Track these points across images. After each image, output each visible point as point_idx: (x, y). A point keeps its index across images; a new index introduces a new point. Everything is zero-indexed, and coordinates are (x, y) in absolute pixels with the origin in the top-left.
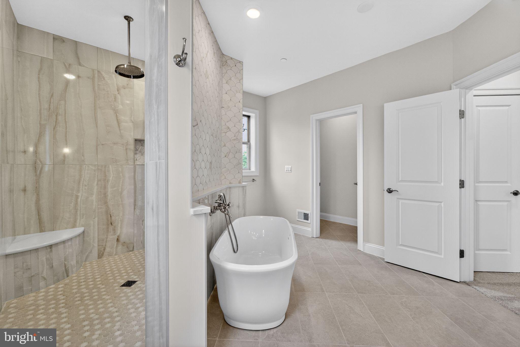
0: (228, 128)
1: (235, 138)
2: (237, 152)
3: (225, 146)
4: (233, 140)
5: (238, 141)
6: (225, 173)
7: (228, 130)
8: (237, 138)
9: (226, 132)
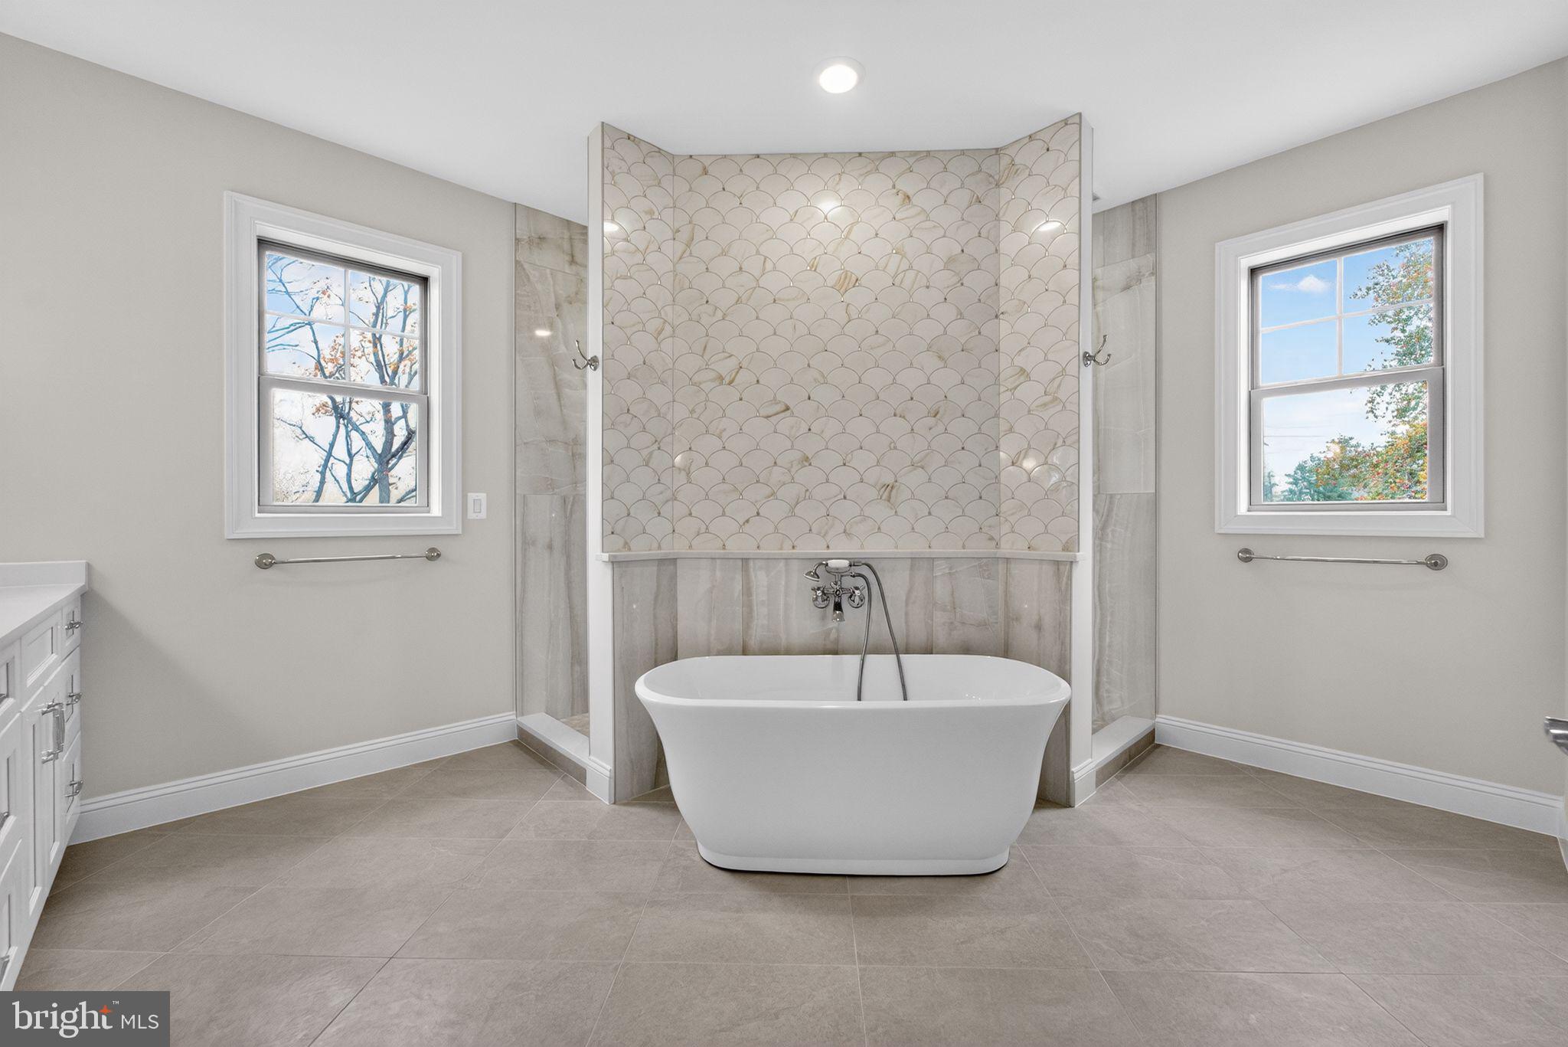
0: (1022, 371)
1: (1048, 398)
2: (1056, 444)
3: (1011, 430)
4: (1037, 407)
5: (1060, 407)
6: (1012, 514)
7: (1022, 379)
8: (1056, 399)
9: (1015, 388)
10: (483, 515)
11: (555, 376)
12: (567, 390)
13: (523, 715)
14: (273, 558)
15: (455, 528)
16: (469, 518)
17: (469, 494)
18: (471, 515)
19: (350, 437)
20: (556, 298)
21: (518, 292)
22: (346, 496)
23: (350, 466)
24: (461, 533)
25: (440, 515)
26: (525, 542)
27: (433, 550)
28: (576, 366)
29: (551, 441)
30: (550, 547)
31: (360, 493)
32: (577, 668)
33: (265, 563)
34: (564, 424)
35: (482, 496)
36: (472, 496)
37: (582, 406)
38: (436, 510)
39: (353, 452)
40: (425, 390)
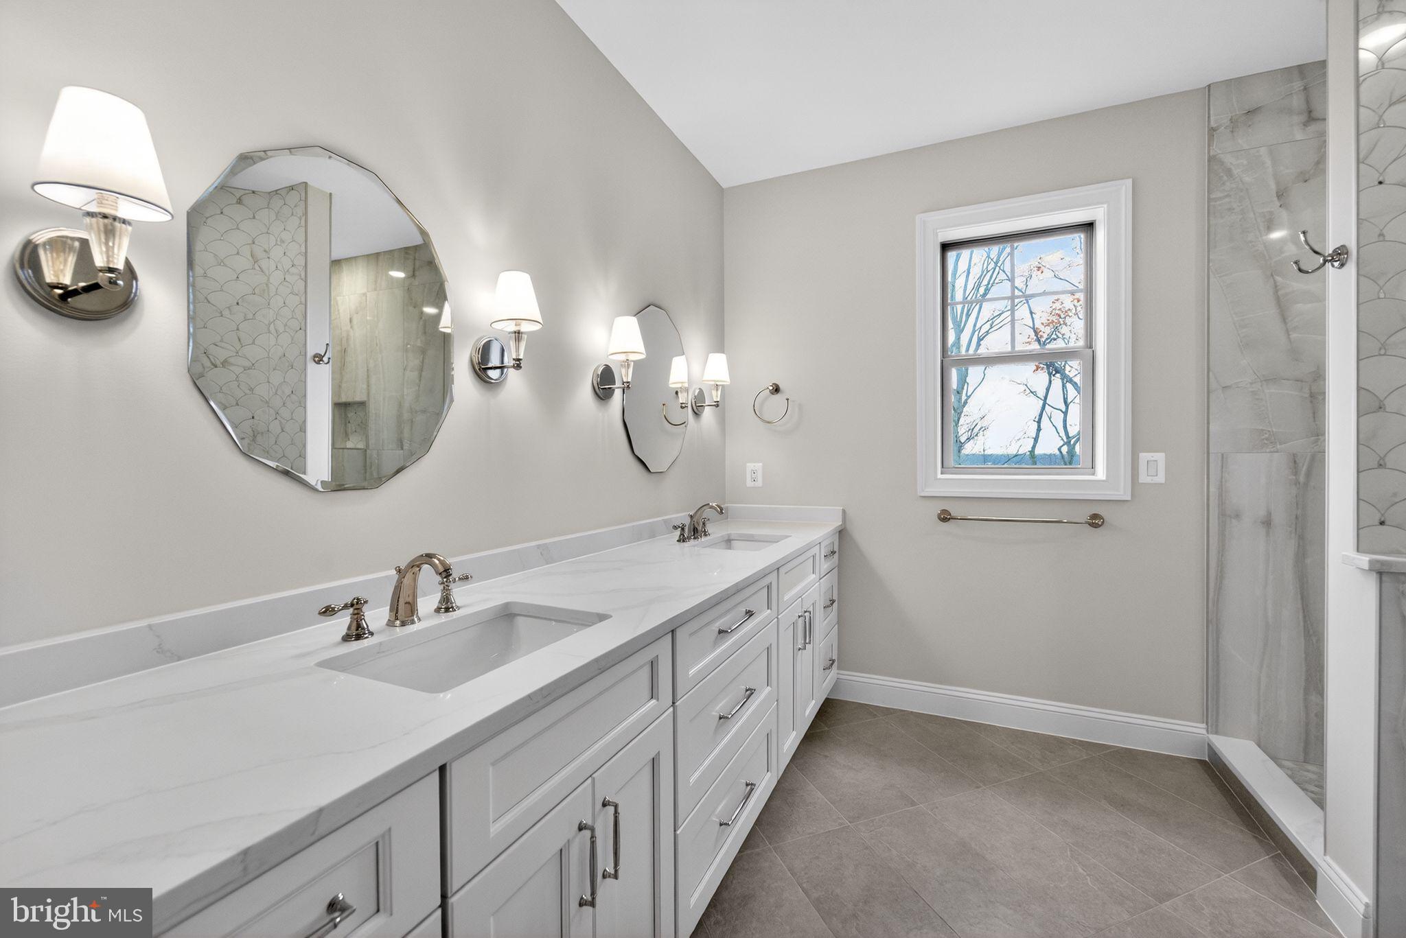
10: (1161, 478)
11: (1276, 288)
12: (1299, 306)
13: (1217, 733)
14: (950, 515)
15: (1123, 492)
16: (1140, 481)
17: (1140, 454)
18: (1143, 478)
19: (1066, 388)
20: (1278, 184)
21: (1213, 196)
22: (1062, 439)
23: (1065, 413)
24: (1129, 499)
25: (1104, 478)
26: (1223, 514)
27: (1095, 516)
28: (1300, 270)
29: (1271, 379)
30: (1267, 523)
31: (1074, 437)
32: (1314, 698)
33: (945, 517)
34: (1295, 353)
35: (1160, 457)
36: (1144, 457)
37: (1318, 326)
38: (1101, 473)
39: (1069, 401)
40: (1090, 344)
